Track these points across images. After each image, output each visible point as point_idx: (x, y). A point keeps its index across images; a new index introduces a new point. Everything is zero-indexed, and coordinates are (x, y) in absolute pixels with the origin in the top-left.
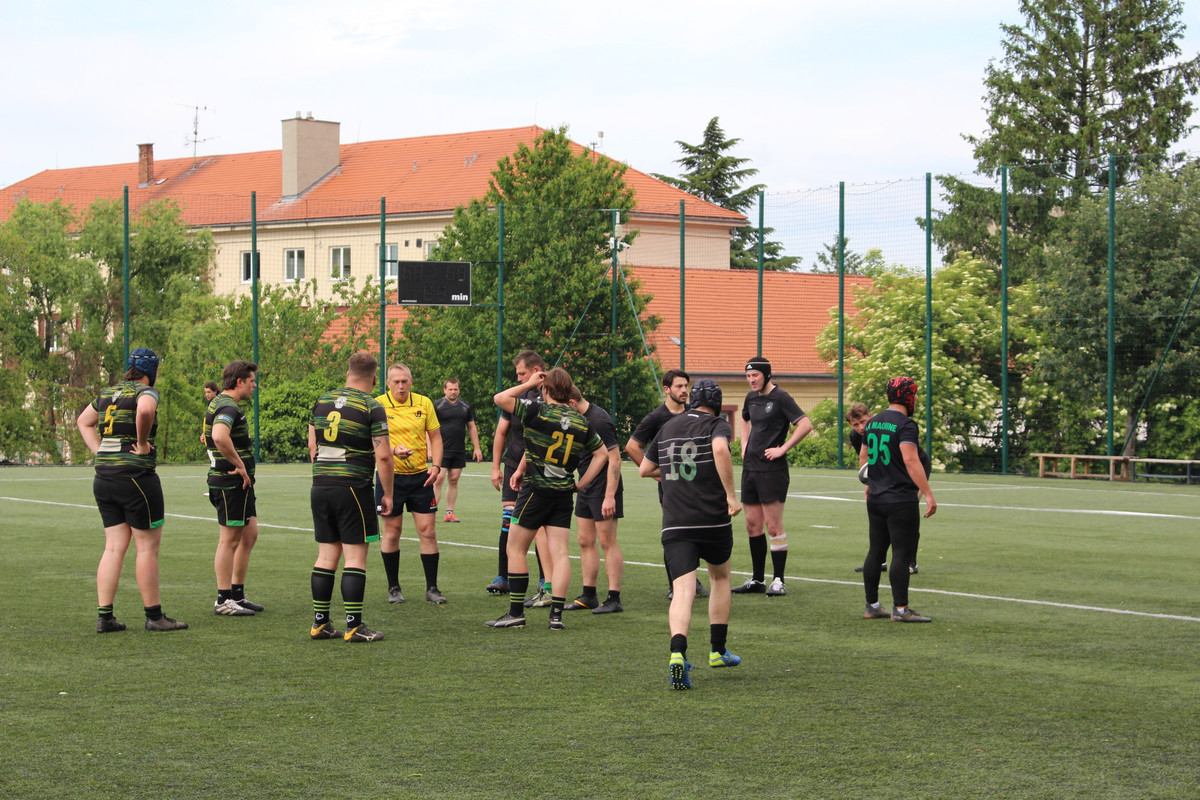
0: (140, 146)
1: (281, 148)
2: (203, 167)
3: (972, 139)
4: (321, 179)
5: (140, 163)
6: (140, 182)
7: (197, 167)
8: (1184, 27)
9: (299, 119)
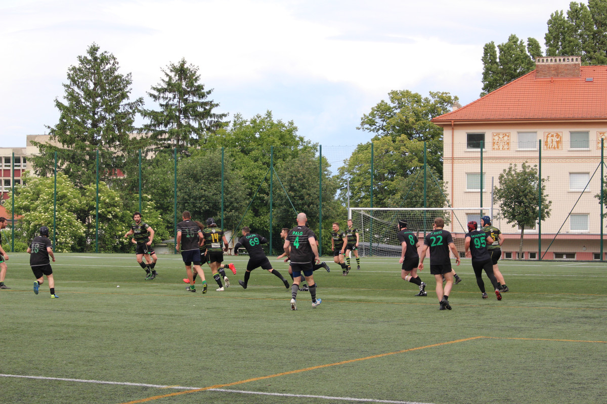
3: (49, 127)
8: (131, 89)
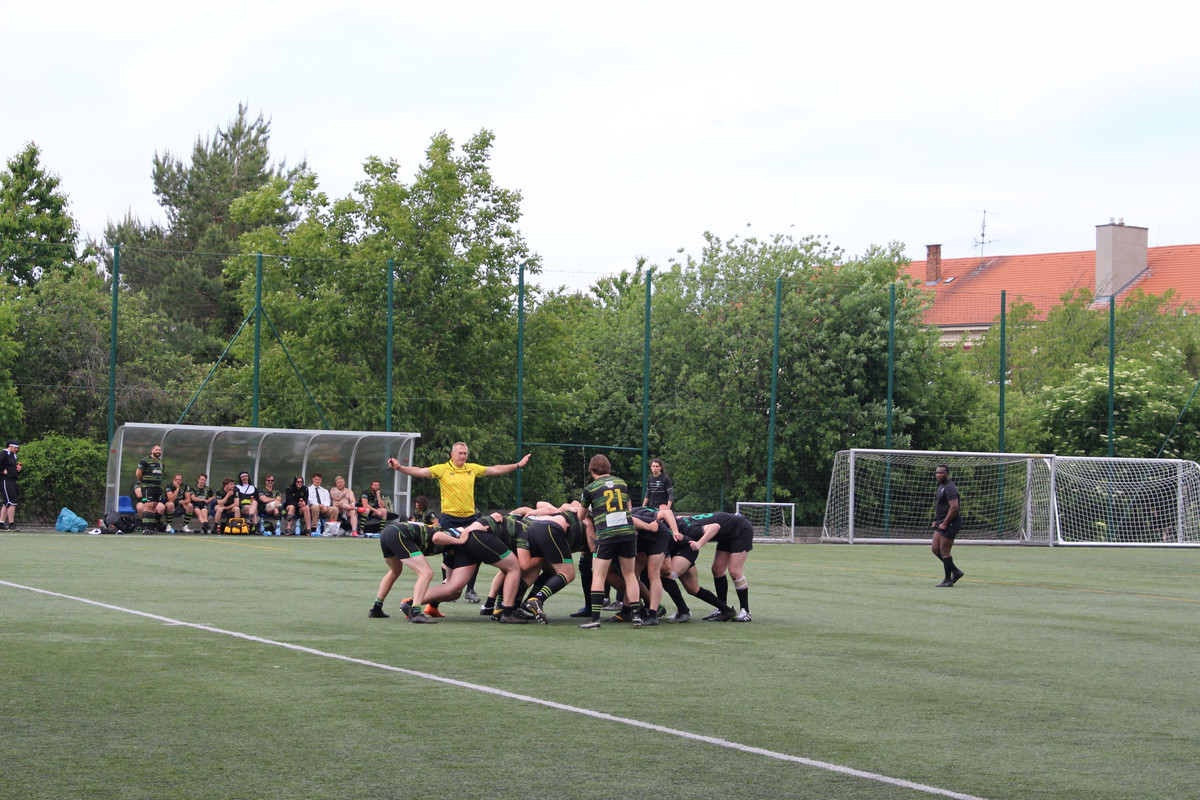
0: (928, 247)
1: (1094, 249)
2: (990, 267)
4: (1132, 281)
5: (928, 262)
6: (928, 280)
7: (983, 268)
9: (1114, 225)
